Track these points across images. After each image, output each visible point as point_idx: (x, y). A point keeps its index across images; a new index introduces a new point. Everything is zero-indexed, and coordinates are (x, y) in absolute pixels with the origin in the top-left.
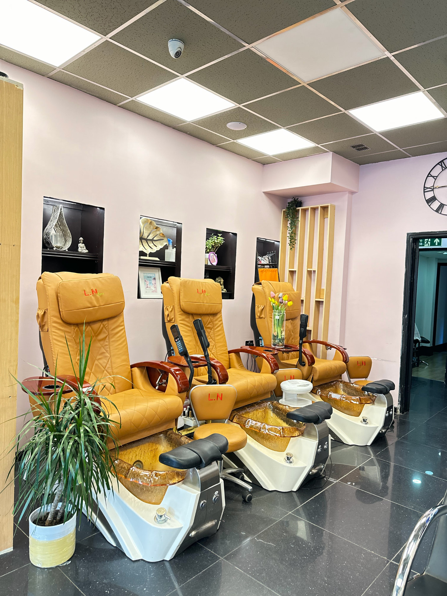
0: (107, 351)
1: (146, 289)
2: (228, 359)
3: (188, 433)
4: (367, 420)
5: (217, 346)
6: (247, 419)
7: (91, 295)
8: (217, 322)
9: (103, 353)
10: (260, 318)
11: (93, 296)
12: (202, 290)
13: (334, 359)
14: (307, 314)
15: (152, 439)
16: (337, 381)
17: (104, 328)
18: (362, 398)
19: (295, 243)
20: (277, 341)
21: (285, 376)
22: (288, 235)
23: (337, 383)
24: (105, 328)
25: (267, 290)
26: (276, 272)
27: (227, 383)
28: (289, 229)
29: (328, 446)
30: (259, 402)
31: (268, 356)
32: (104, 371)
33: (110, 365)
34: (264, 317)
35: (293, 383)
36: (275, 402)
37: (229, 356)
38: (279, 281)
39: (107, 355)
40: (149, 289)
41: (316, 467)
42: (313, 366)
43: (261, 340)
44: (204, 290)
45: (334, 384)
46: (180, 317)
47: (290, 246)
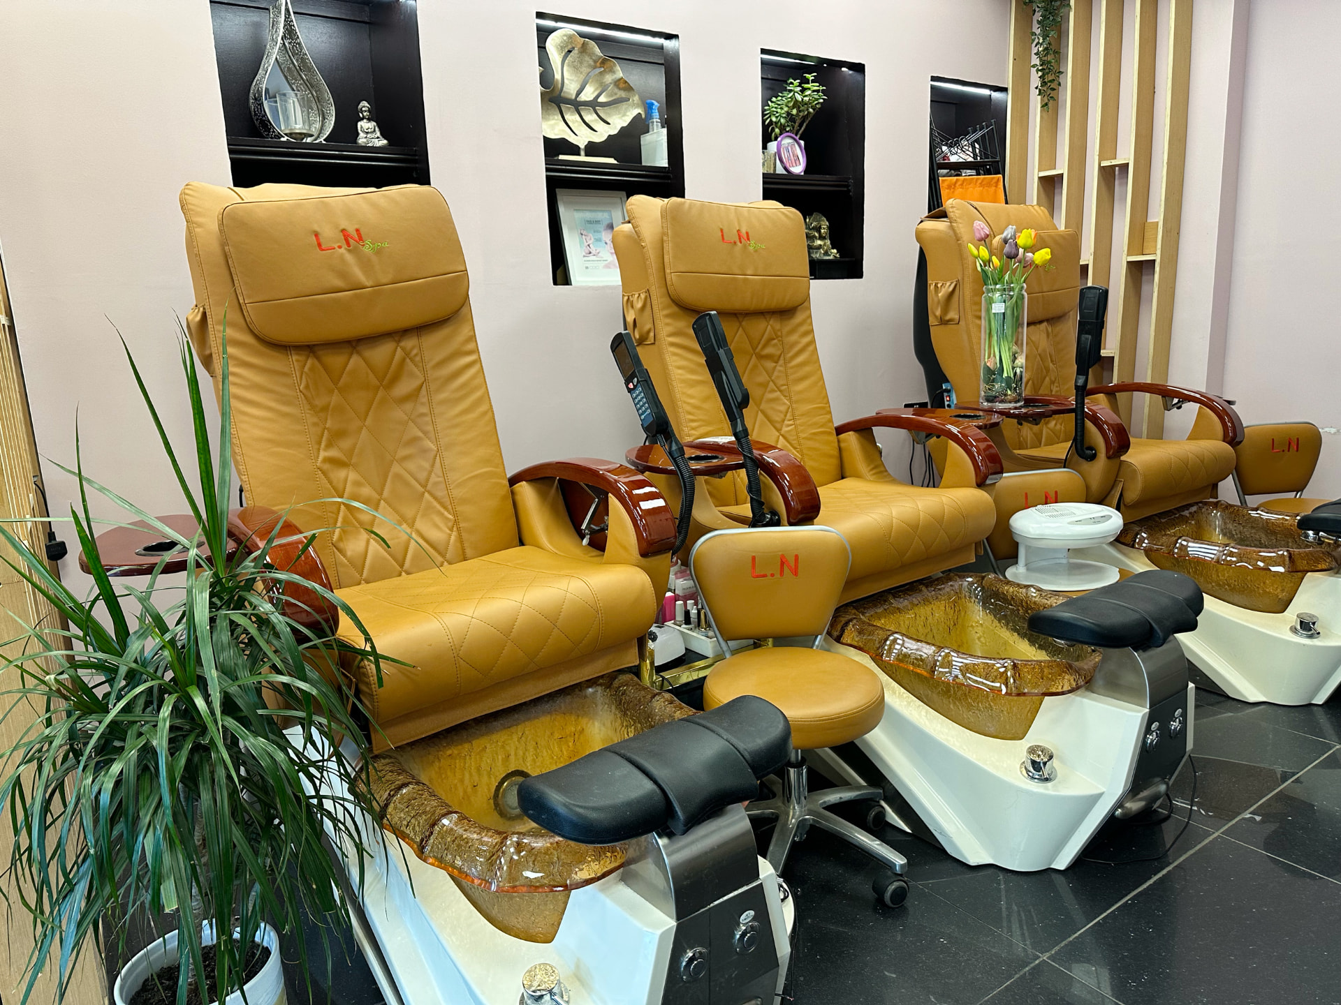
0: (425, 433)
1: (586, 258)
2: (836, 453)
3: (695, 678)
4: (1314, 624)
5: (797, 413)
6: (889, 633)
7: (340, 247)
8: (794, 338)
9: (414, 440)
10: (943, 322)
11: (349, 251)
12: (738, 231)
13: (1193, 437)
14: (1104, 286)
15: (563, 702)
16: (1200, 505)
17: (408, 360)
18: (1300, 554)
19: (1060, 84)
20: (997, 386)
21: (1026, 494)
22: (1035, 60)
23: (1203, 510)
24: (412, 360)
25: (962, 229)
26: (996, 186)
27: (815, 520)
28: (1037, 41)
29: (1184, 723)
30: (934, 578)
31: (967, 432)
32: (423, 494)
33: (439, 477)
34: (957, 317)
35: (1055, 513)
36: (992, 576)
37: (839, 441)
38: (1007, 203)
39: (430, 445)
40: (594, 258)
41: (1138, 794)
42: (1123, 458)
43: (948, 391)
44: (743, 232)
45: (1190, 513)
46: (667, 324)
47: (1039, 97)
